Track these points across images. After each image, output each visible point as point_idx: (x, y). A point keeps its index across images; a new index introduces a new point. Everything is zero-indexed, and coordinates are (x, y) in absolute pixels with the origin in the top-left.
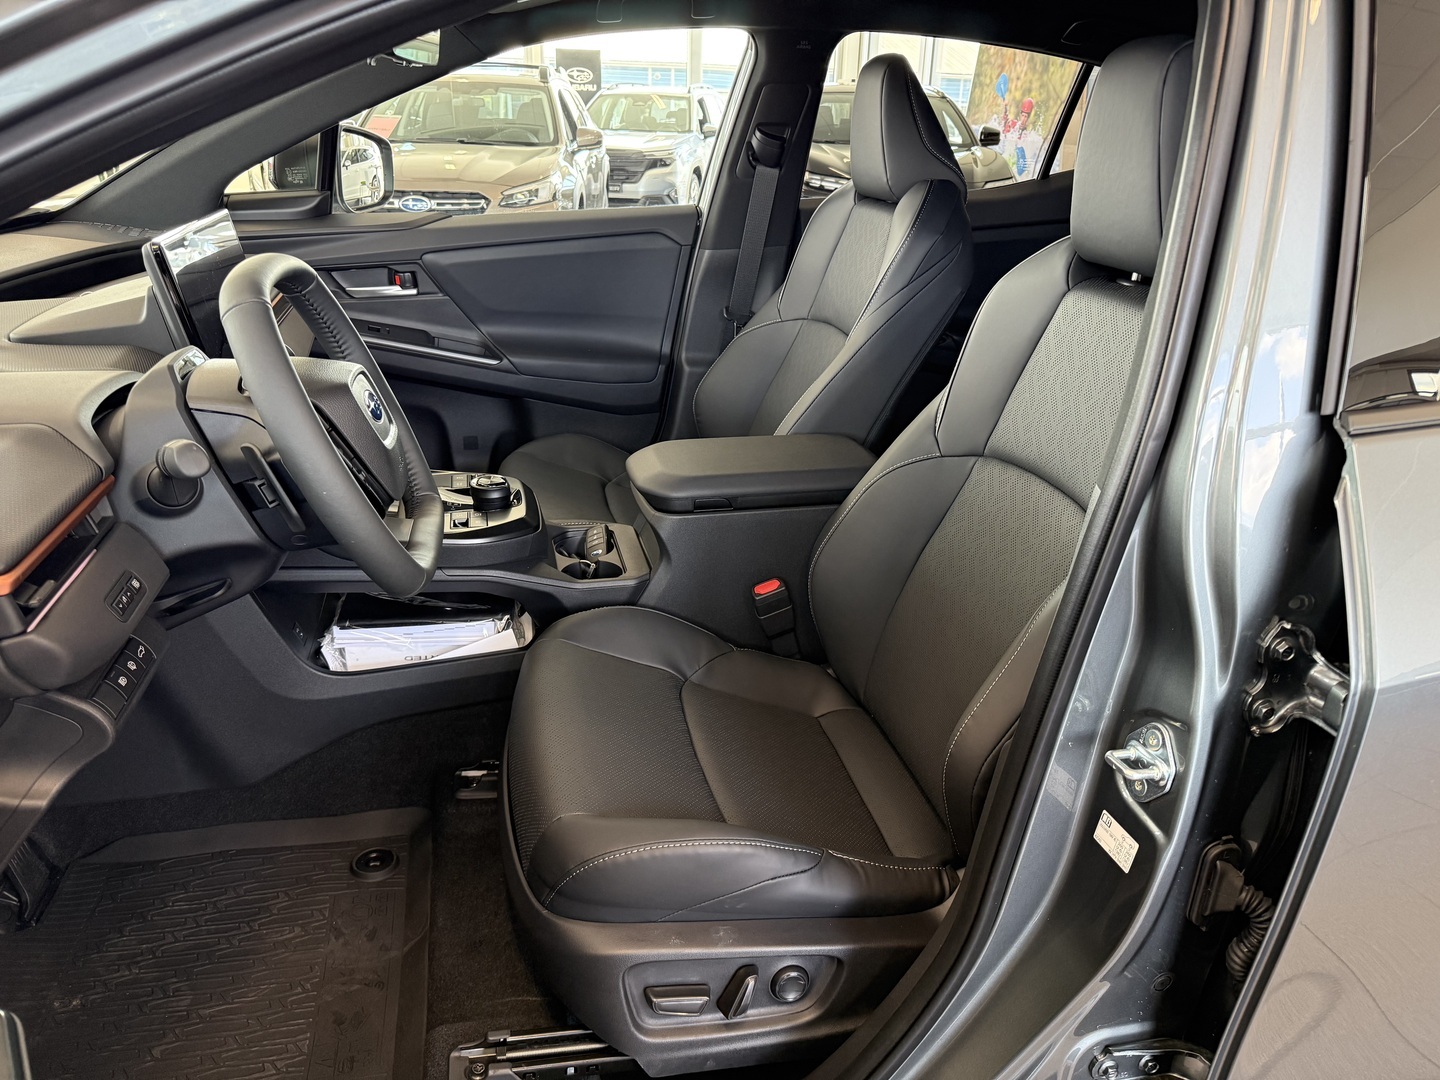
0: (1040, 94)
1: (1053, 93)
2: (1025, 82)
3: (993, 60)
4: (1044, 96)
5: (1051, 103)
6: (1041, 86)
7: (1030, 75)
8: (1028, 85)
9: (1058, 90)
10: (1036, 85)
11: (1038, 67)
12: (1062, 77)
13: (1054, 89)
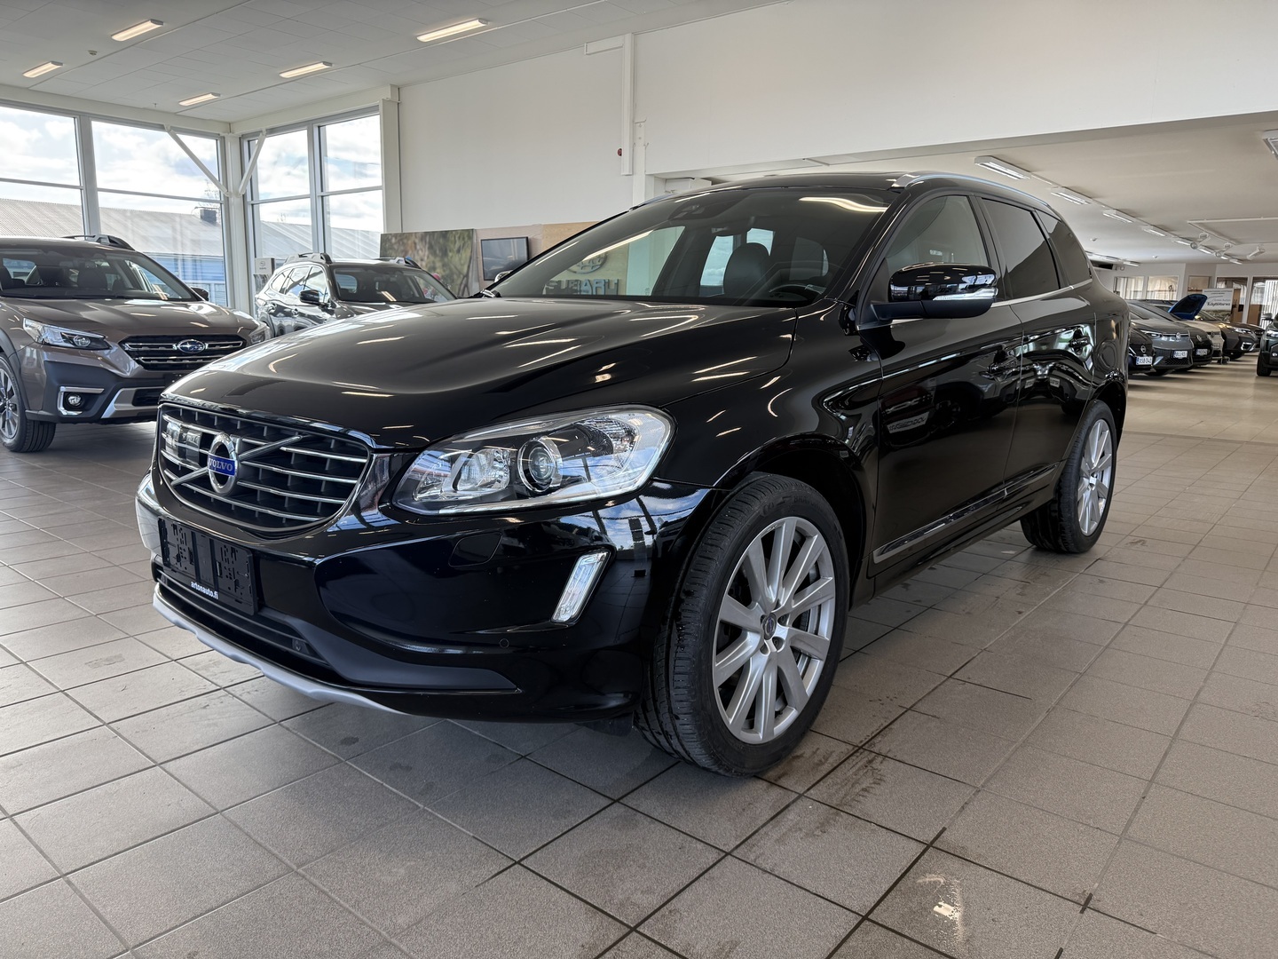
0: (444, 271)
1: (454, 270)
2: (429, 263)
3: (396, 247)
4: (447, 272)
5: (455, 277)
6: (444, 265)
7: (432, 258)
8: (432, 265)
9: (459, 267)
10: (438, 264)
11: (438, 252)
12: (460, 259)
13: (456, 268)
